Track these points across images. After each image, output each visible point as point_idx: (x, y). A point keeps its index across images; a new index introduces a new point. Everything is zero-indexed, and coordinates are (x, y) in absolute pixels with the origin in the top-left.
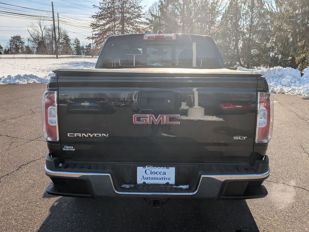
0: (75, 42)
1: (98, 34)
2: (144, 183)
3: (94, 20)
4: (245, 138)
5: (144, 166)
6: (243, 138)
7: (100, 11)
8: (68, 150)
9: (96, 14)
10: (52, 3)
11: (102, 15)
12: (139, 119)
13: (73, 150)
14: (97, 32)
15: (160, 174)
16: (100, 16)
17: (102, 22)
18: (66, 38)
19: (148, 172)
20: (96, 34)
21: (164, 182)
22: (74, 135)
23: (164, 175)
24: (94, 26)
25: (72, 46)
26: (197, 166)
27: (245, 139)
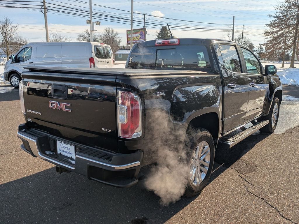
0: (259, 48)
1: (270, 41)
3: (268, 29)
6: (108, 131)
7: (274, 19)
9: (270, 23)
10: (234, 17)
11: (276, 23)
14: (269, 39)
16: (274, 24)
17: (275, 30)
18: (251, 45)
20: (268, 41)
24: (267, 33)
25: (255, 52)
27: (109, 131)
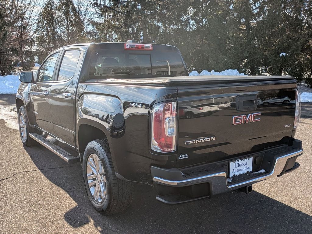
2: (234, 175)
4: (290, 125)
5: (234, 161)
8: (182, 158)
12: (236, 120)
13: (187, 157)
15: (244, 165)
19: (237, 165)
21: (245, 171)
22: (190, 143)
23: (246, 166)
26: (264, 153)
